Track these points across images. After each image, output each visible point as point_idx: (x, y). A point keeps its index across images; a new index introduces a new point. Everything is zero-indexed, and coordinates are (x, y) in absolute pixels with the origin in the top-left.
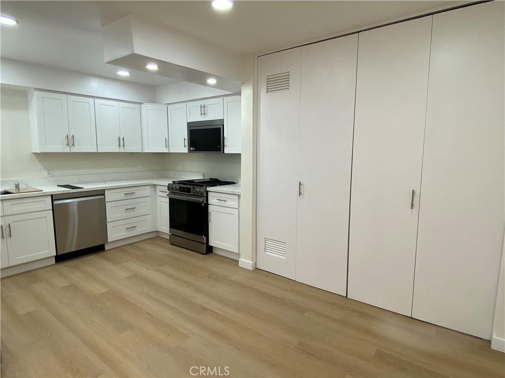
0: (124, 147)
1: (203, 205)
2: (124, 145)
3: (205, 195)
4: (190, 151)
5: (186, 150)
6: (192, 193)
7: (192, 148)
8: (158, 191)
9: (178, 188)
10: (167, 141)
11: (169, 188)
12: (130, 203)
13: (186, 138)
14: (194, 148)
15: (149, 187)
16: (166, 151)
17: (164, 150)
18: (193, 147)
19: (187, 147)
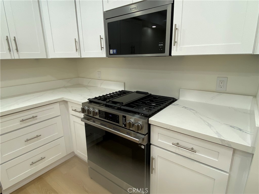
0: (17, 51)
1: (143, 147)
2: (17, 49)
3: (145, 131)
4: (109, 54)
5: (103, 54)
6: (121, 124)
7: (111, 51)
8: (70, 109)
9: (97, 111)
10: (77, 43)
11: (83, 111)
12: (31, 131)
13: (103, 36)
14: (115, 51)
15: (58, 105)
16: (77, 56)
17: (75, 55)
18: (113, 49)
19: (104, 50)
